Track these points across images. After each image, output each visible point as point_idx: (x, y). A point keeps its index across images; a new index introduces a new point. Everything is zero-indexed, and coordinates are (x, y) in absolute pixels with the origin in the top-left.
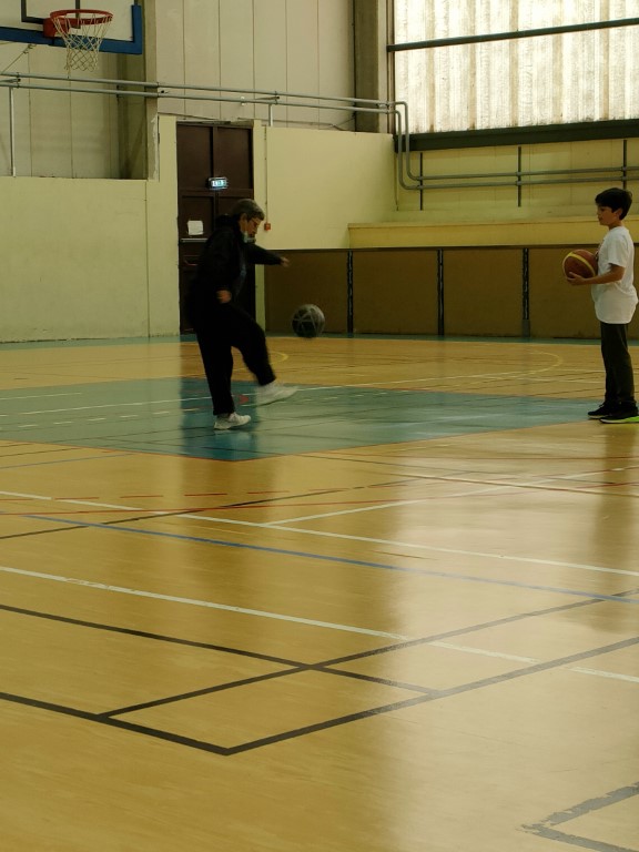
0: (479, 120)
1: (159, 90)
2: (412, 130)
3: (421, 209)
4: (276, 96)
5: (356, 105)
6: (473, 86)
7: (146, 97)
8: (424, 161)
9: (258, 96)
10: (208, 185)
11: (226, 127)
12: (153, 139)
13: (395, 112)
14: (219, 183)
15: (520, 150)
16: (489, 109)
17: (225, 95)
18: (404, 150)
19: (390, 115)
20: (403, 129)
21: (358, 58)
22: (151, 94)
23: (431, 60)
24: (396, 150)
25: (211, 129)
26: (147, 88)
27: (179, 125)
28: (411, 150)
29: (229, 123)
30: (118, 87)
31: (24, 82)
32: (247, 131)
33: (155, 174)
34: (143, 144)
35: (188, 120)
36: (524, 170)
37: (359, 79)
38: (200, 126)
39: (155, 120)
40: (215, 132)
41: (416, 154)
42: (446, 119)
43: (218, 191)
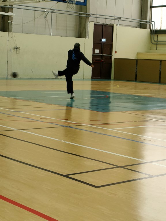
1: (90, 15)
2: (155, 29)
3: (157, 49)
4: (120, 18)
5: (141, 21)
7: (86, 17)
8: (158, 37)
9: (115, 18)
10: (101, 40)
11: (107, 26)
12: (88, 28)
13: (151, 24)
14: (104, 40)
17: (107, 17)
18: (153, 34)
19: (150, 25)
20: (153, 28)
21: (143, 9)
22: (88, 16)
24: (151, 34)
25: (103, 26)
26: (87, 14)
27: (95, 24)
28: (155, 34)
29: (107, 24)
30: (79, 14)
31: (55, 11)
32: (112, 27)
33: (88, 37)
34: (85, 29)
35: (97, 23)
37: (142, 15)
38: (100, 25)
39: (88, 23)
40: (104, 27)
41: (156, 35)
42: (165, 26)
43: (104, 42)
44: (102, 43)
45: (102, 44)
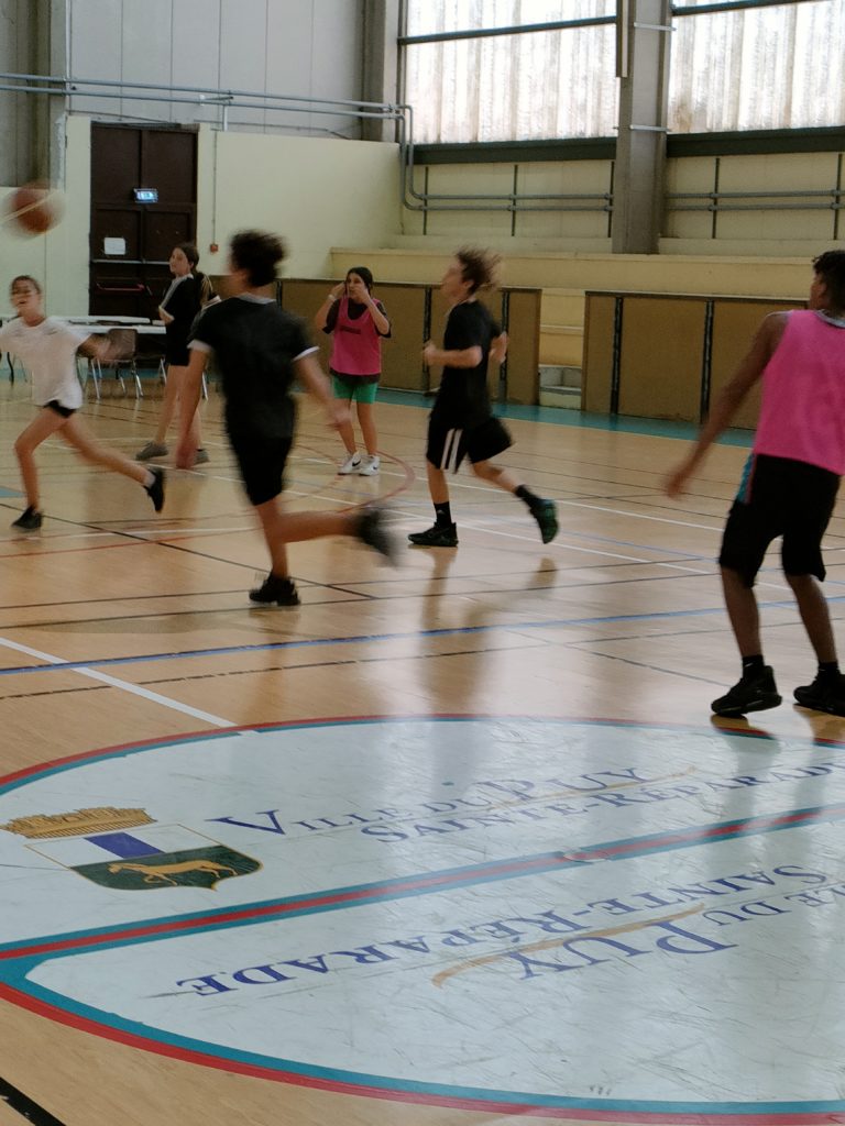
0: (481, 130)
1: (69, 86)
2: (416, 140)
3: (425, 233)
4: (230, 95)
5: (361, 109)
6: (477, 90)
7: (50, 94)
8: (430, 177)
10: (133, 196)
11: (161, 131)
13: (399, 118)
14: (146, 195)
15: (516, 168)
16: (491, 118)
17: (177, 95)
18: (408, 163)
20: (408, 138)
22: (59, 91)
23: (441, 56)
25: (140, 132)
26: (53, 83)
27: (96, 127)
28: (416, 163)
32: (190, 137)
33: (60, 183)
36: (519, 193)
38: (125, 129)
39: (61, 120)
40: (146, 137)
41: (422, 168)
42: (453, 127)
43: (146, 205)
44: (140, 209)
45: (138, 213)
